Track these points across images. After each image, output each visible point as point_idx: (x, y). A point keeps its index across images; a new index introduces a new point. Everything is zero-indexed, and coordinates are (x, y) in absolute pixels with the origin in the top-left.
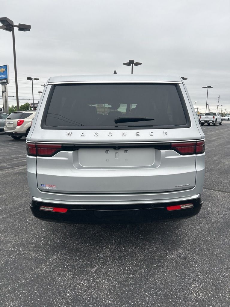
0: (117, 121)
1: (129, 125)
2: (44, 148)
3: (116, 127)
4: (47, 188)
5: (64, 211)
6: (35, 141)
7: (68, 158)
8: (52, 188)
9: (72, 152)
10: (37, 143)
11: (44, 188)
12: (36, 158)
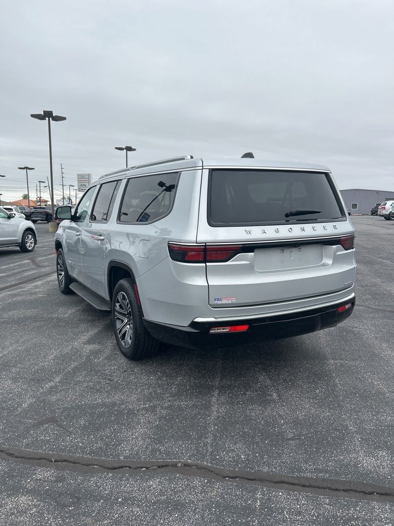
0: (287, 215)
1: (298, 219)
2: (211, 251)
3: (288, 221)
4: (224, 302)
5: (244, 328)
6: (205, 243)
7: (248, 261)
8: (230, 302)
9: (253, 254)
10: (208, 245)
11: (219, 302)
12: (206, 264)
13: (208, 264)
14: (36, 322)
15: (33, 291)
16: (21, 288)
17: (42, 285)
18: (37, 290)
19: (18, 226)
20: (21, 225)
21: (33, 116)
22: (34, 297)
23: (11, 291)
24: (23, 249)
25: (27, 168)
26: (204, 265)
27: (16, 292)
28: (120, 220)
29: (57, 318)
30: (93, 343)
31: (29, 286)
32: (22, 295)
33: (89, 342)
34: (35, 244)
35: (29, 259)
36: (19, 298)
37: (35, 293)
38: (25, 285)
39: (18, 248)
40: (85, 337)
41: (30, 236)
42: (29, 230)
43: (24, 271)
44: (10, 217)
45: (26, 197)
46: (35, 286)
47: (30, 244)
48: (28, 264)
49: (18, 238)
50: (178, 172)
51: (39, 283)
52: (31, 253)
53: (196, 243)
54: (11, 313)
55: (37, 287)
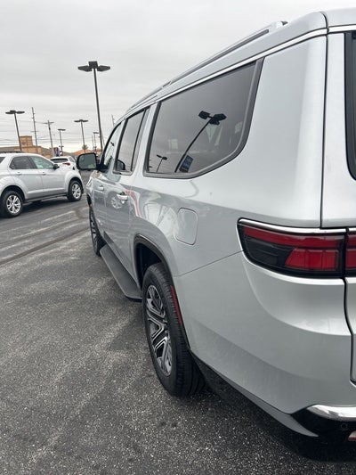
6: (346, 228)
12: (345, 282)
13: (350, 280)
14: (57, 302)
15: (66, 252)
16: (56, 247)
17: (78, 242)
18: (71, 250)
19: (64, 176)
20: (68, 174)
21: (80, 68)
22: (65, 260)
23: (42, 252)
24: (70, 198)
25: (81, 121)
26: (339, 282)
27: (47, 253)
28: (148, 170)
29: (82, 296)
30: (120, 348)
31: (64, 245)
32: (53, 258)
33: (115, 346)
34: (82, 192)
35: (74, 209)
36: (48, 263)
37: (68, 255)
38: (61, 243)
39: (66, 198)
40: (110, 335)
41: (77, 186)
42: (75, 180)
43: (65, 224)
44: (55, 168)
45: (85, 147)
46: (71, 244)
47: (76, 193)
48: (72, 215)
49: (65, 188)
50: (255, 61)
51: (75, 240)
52: (77, 203)
53: (321, 228)
54: (32, 286)
55: (72, 246)
